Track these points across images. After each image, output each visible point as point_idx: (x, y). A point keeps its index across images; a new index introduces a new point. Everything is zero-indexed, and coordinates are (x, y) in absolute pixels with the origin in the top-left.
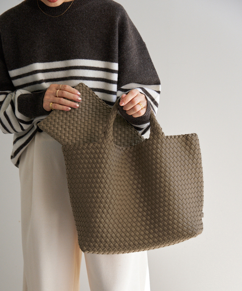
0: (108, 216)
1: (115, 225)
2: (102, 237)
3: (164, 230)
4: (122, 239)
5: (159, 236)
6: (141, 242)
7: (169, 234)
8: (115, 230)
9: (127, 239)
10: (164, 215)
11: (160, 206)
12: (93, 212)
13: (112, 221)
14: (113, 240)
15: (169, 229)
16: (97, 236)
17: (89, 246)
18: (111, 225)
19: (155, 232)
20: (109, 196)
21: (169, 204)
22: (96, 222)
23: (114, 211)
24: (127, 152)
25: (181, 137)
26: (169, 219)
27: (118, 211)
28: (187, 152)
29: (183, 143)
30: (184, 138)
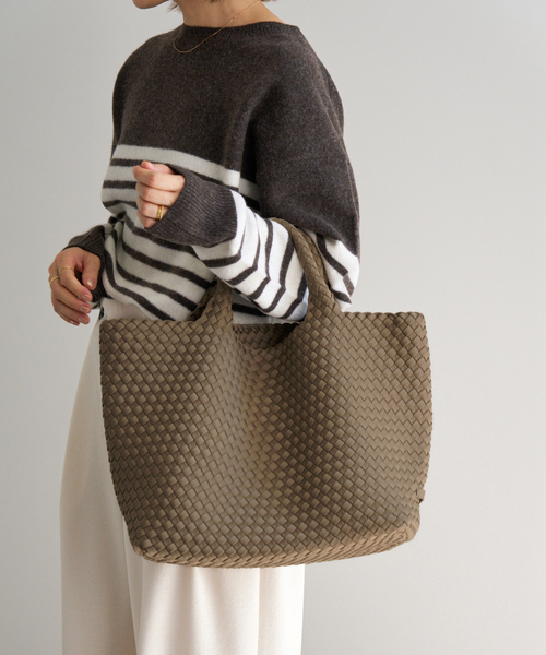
2: (191, 518)
4: (237, 529)
5: (321, 525)
6: (279, 538)
11: (325, 460)
14: (215, 528)
16: (180, 517)
17: (160, 538)
19: (311, 517)
28: (393, 352)
29: (387, 332)
30: (390, 321)
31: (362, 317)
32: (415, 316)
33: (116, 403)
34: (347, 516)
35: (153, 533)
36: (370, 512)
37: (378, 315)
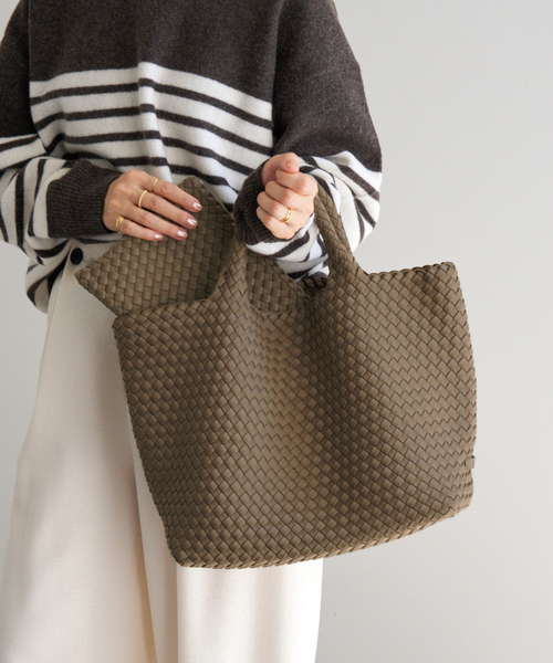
0: (239, 473)
1: (256, 497)
2: (224, 525)
3: (373, 503)
4: (274, 531)
5: (362, 518)
6: (320, 536)
7: (385, 512)
8: (255, 509)
9: (286, 529)
10: (372, 467)
11: (361, 447)
12: (203, 464)
13: (248, 486)
14: (251, 532)
15: (384, 500)
16: (213, 525)
17: (195, 549)
18: (245, 497)
19: (351, 510)
20: (240, 425)
21: (382, 440)
22: (209, 489)
23: (253, 462)
24: (280, 323)
25: (411, 275)
26: (383, 475)
27: (263, 463)
28: (426, 311)
29: (417, 290)
30: (419, 278)
31: (388, 277)
32: (445, 268)
33: (141, 400)
34: (389, 507)
35: (188, 544)
36: (412, 500)
37: (405, 272)
